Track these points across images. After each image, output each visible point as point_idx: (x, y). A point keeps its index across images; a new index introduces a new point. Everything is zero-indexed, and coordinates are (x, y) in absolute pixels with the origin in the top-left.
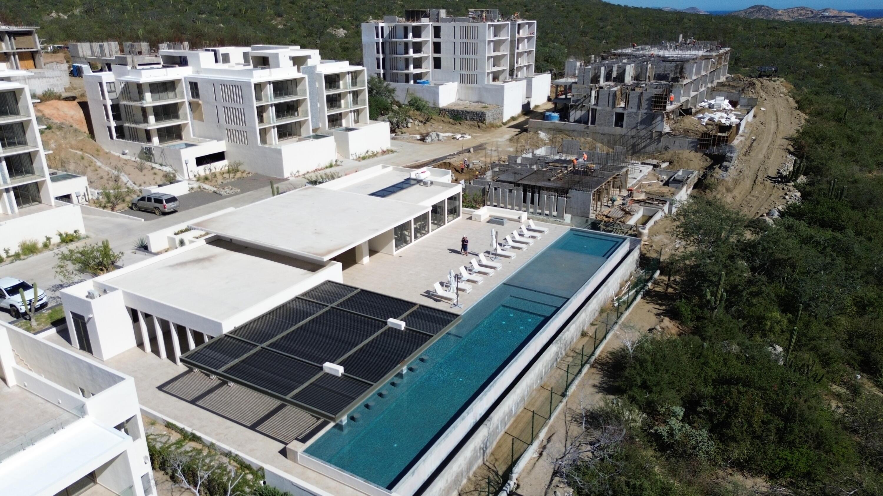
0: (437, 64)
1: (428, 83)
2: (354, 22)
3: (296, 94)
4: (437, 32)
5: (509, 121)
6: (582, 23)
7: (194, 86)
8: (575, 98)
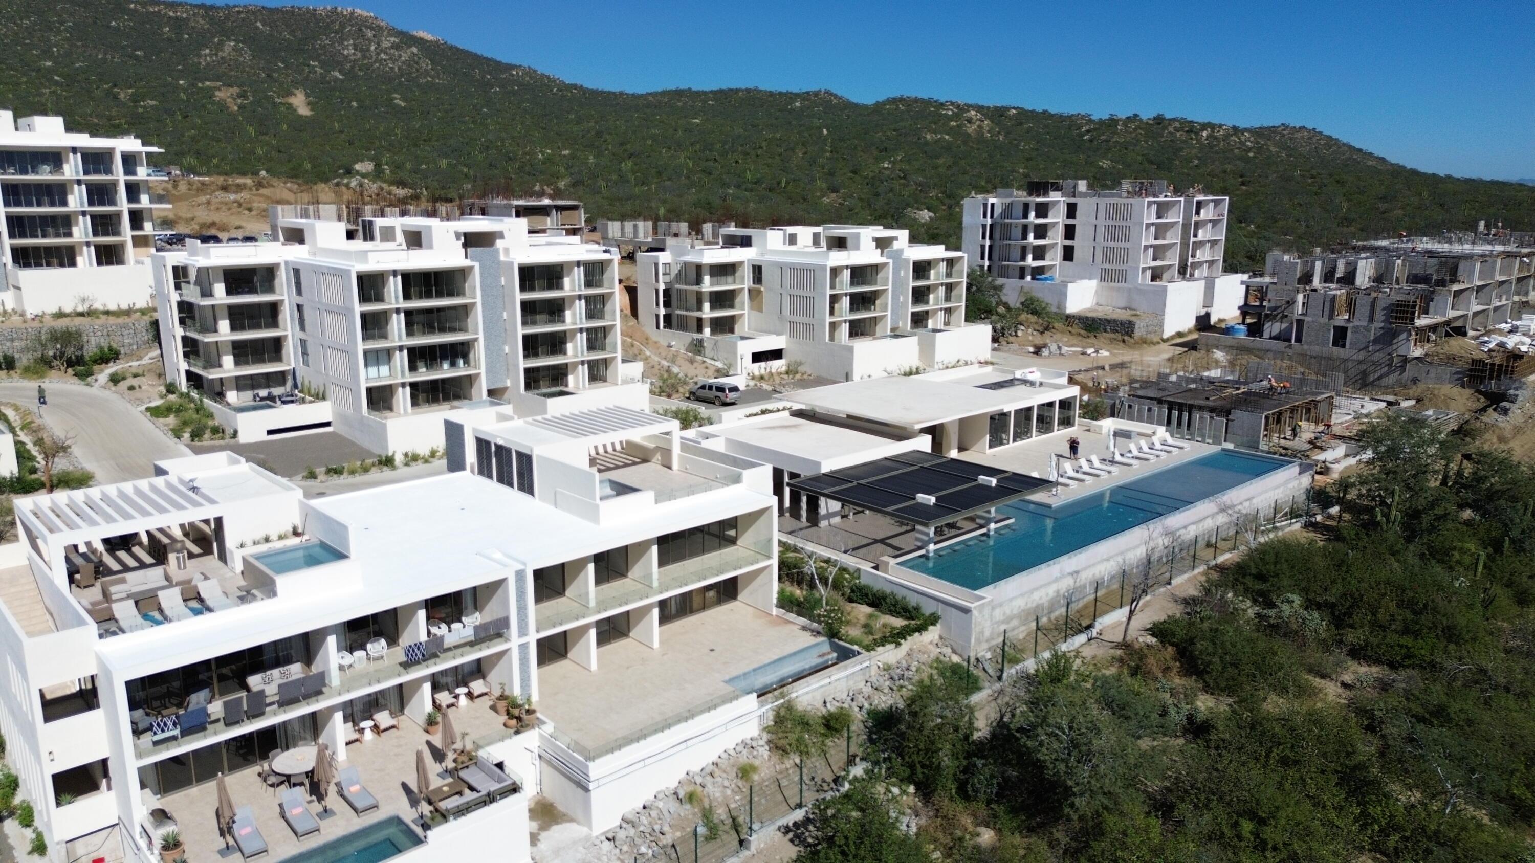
0: (1068, 254)
1: (1052, 280)
2: (947, 201)
3: (876, 284)
4: (1072, 210)
5: (1172, 338)
6: (1345, 204)
7: (757, 271)
8: (1273, 304)
